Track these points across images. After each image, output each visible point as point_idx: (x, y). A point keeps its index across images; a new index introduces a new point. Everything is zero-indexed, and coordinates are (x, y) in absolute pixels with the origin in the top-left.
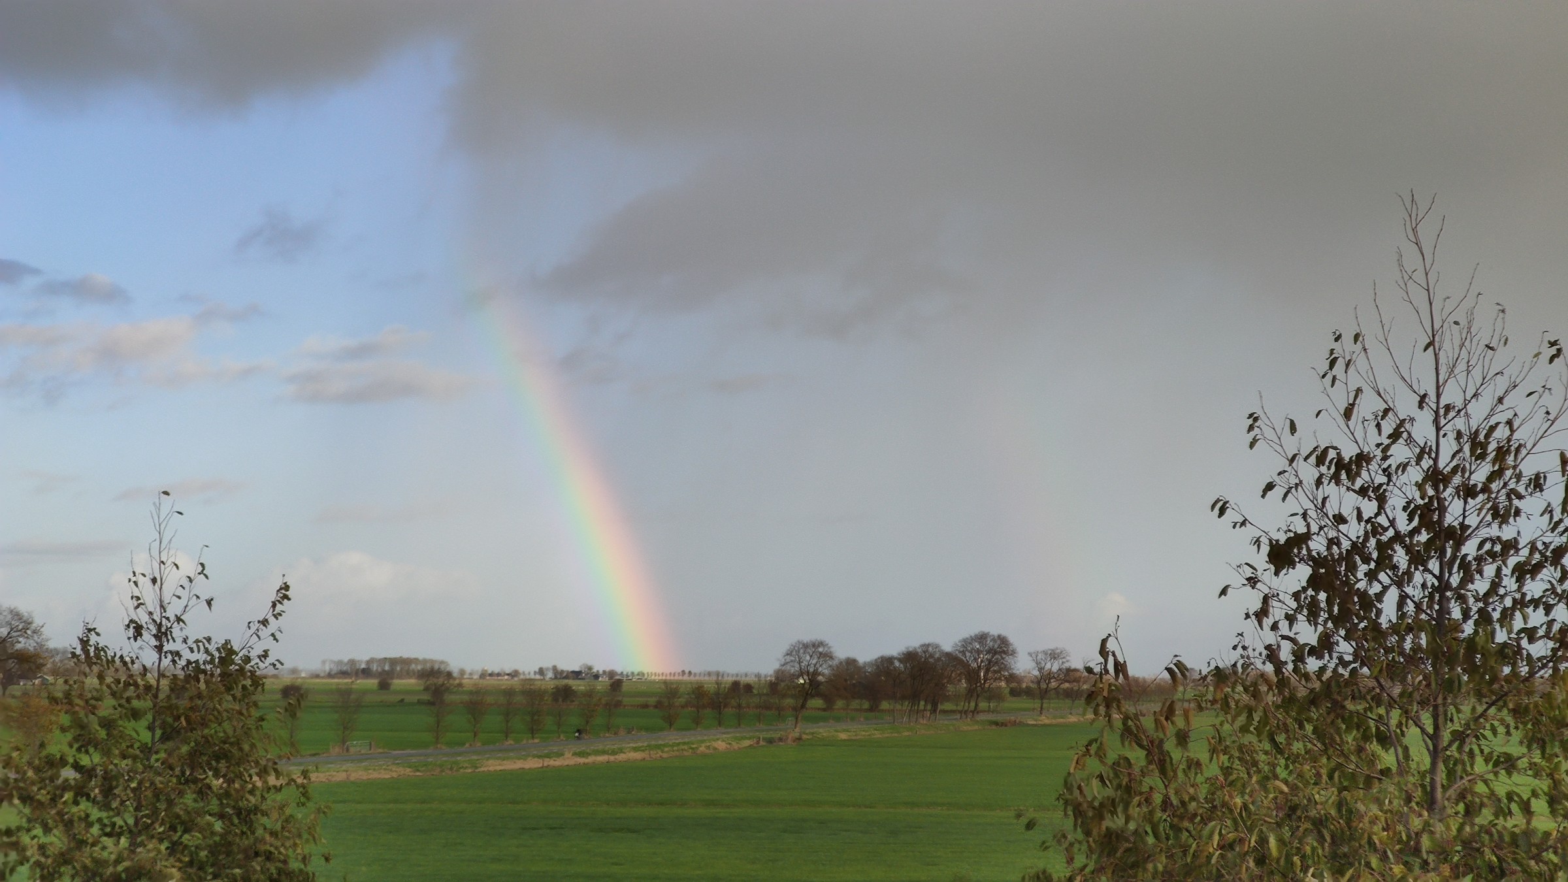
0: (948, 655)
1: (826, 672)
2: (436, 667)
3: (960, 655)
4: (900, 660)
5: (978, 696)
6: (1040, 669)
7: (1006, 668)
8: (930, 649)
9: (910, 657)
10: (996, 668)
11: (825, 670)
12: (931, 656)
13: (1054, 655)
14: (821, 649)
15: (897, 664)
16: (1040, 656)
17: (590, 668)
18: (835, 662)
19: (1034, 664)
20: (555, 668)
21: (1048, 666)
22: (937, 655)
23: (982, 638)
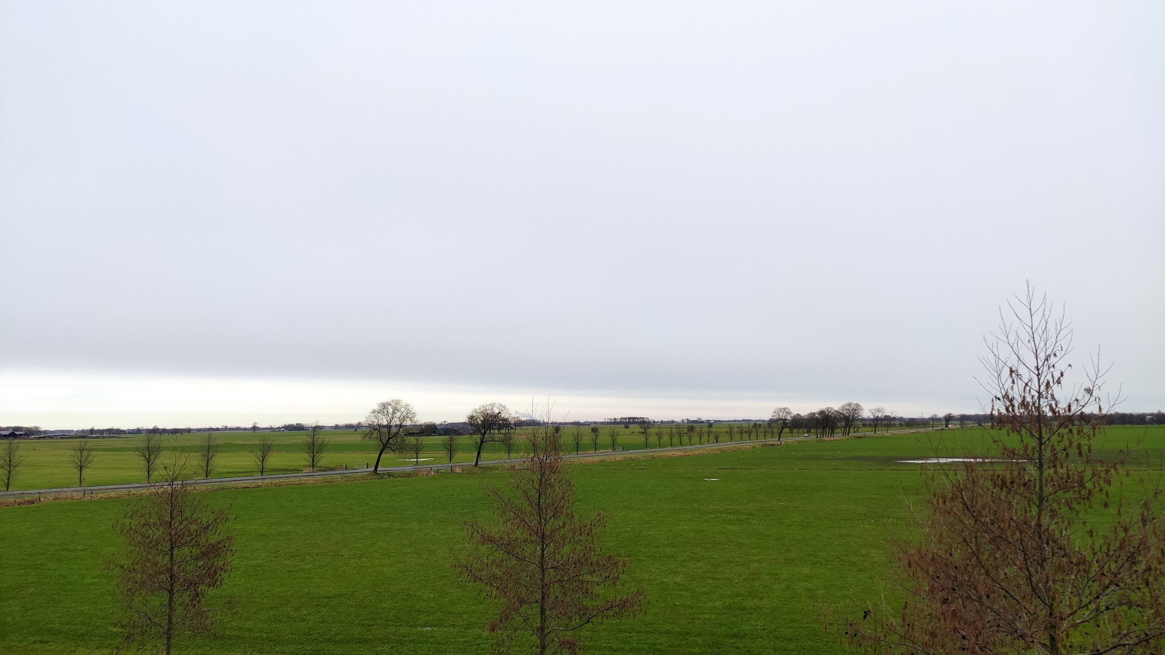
0: (836, 411)
1: (789, 419)
2: (645, 420)
3: (841, 412)
4: (818, 414)
5: (850, 427)
6: (874, 416)
7: (860, 416)
8: (829, 409)
9: (822, 412)
10: (856, 416)
11: (789, 418)
12: (830, 412)
13: (879, 411)
14: (787, 410)
15: (817, 415)
16: (873, 411)
17: (700, 419)
18: (793, 415)
19: (871, 414)
20: (687, 419)
21: (877, 415)
22: (832, 412)
23: (850, 405)
